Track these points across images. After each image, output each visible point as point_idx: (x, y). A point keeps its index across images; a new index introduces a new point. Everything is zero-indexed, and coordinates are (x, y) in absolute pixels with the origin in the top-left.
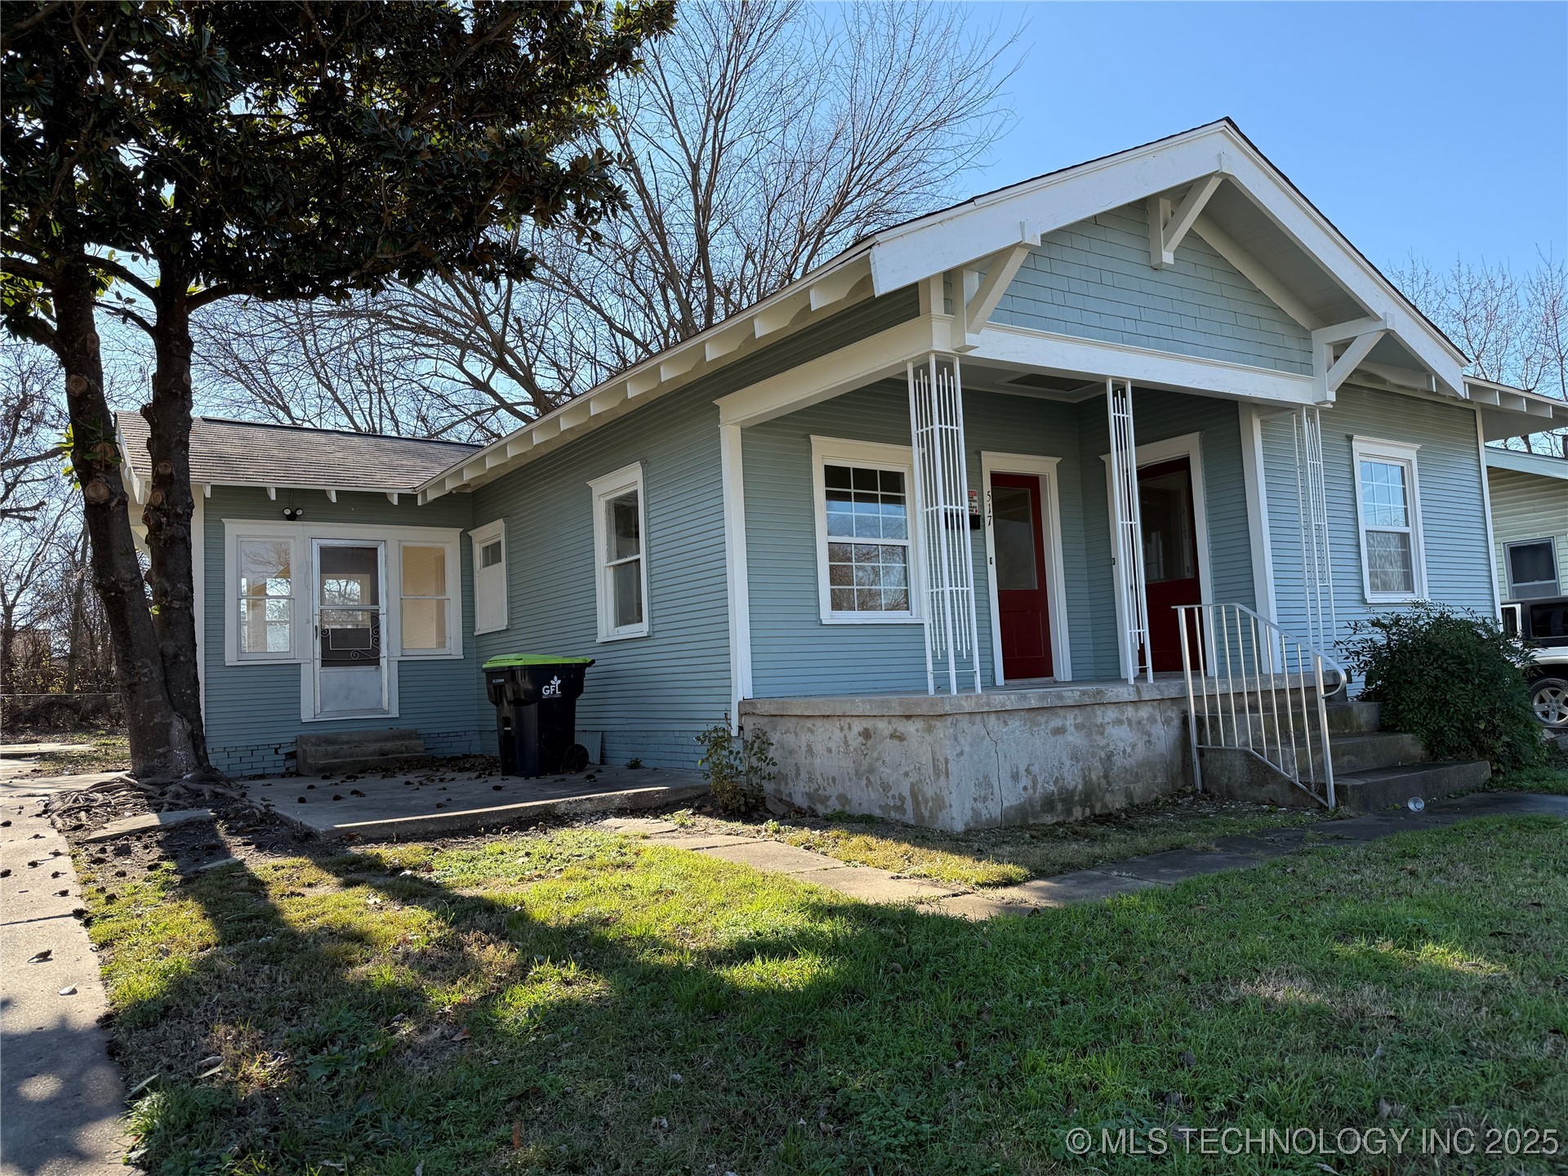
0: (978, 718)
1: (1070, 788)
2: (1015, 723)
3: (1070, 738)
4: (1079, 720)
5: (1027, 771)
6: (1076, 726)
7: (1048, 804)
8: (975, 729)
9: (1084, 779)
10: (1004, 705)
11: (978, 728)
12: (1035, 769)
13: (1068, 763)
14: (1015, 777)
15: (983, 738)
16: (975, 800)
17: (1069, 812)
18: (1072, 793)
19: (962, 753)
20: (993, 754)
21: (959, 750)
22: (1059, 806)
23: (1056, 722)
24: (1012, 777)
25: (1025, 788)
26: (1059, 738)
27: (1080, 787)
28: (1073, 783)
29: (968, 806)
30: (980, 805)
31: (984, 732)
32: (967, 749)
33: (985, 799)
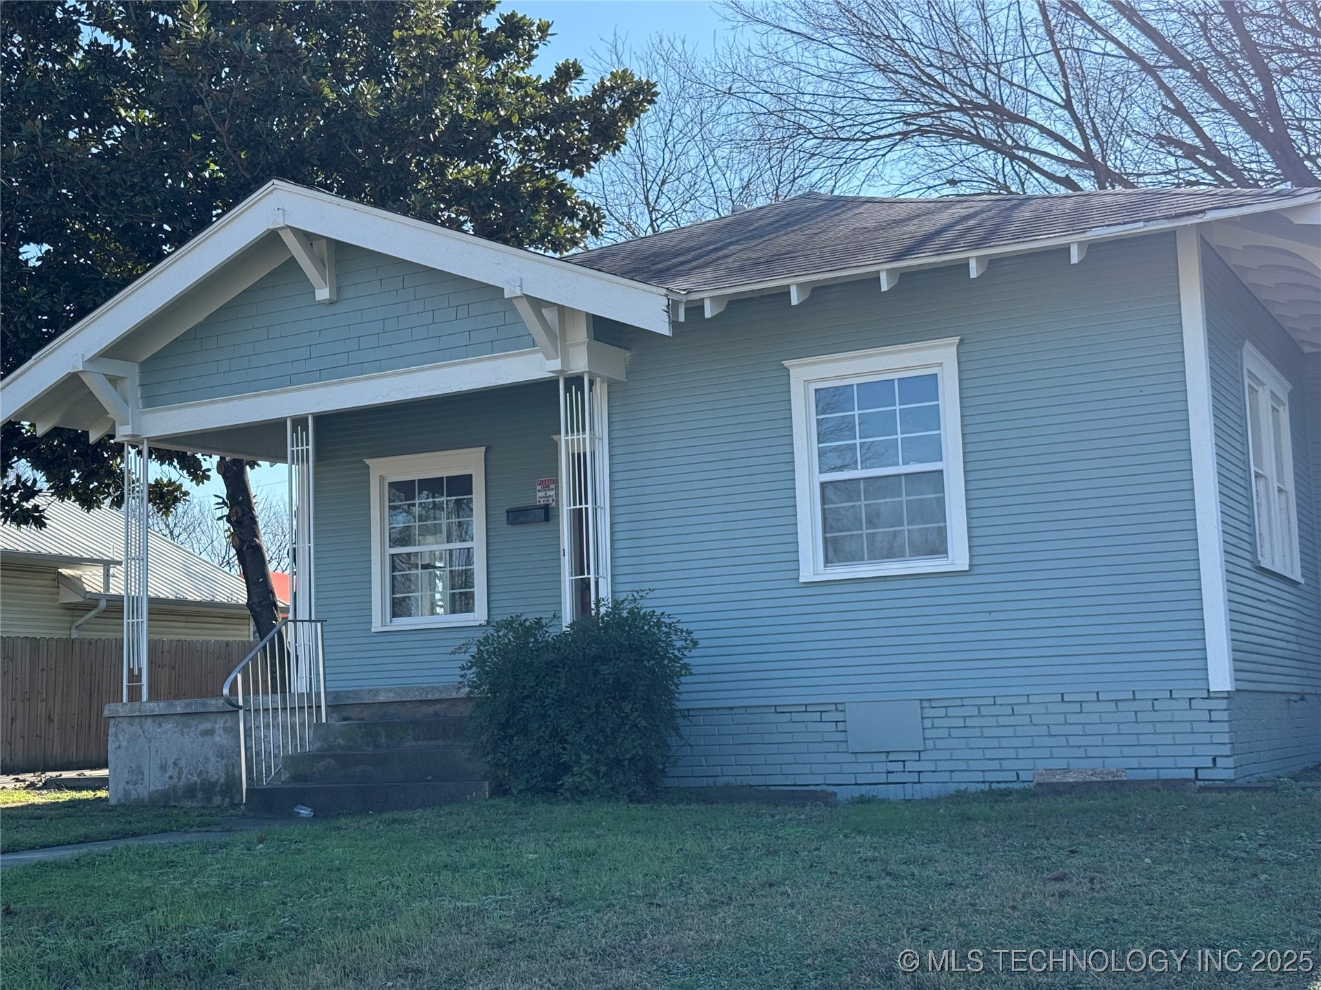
0: (137, 720)
1: (213, 780)
2: (168, 726)
3: (217, 739)
4: (229, 724)
5: (175, 764)
6: (225, 729)
7: (190, 791)
8: (133, 729)
9: (227, 774)
10: (153, 711)
11: (136, 729)
12: (182, 763)
13: (213, 760)
14: (163, 768)
15: (140, 736)
16: (127, 783)
17: (209, 800)
18: (214, 784)
19: (119, 747)
20: (146, 749)
21: (117, 744)
22: (200, 795)
23: (207, 725)
24: (161, 767)
25: (171, 777)
26: (208, 738)
27: (222, 780)
28: (216, 776)
29: (121, 787)
30: (130, 787)
31: (140, 732)
32: (124, 744)
33: (136, 783)
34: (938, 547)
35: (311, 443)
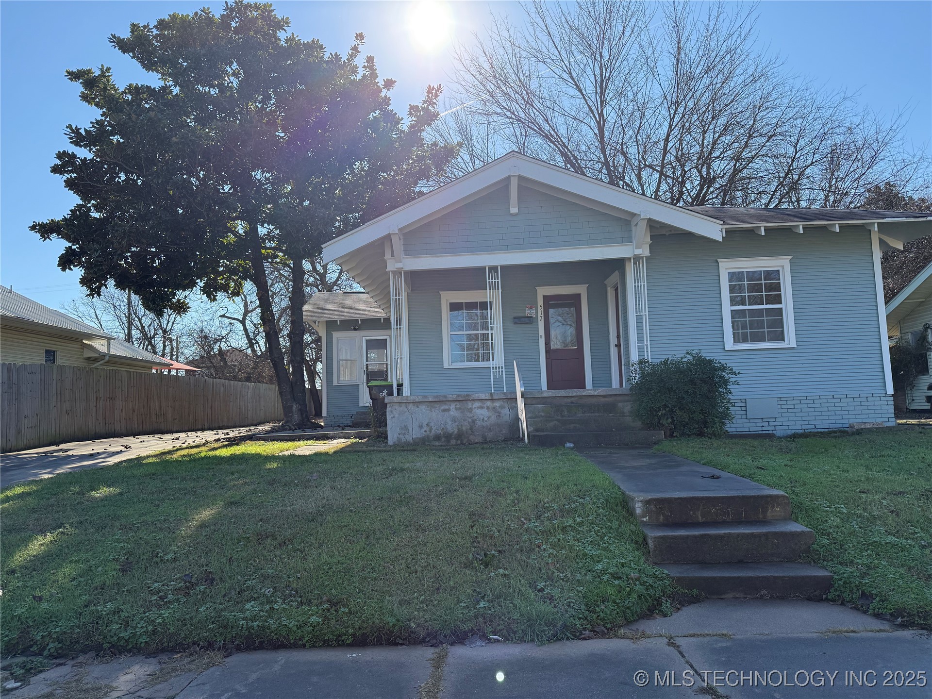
0: (403, 405)
1: (450, 432)
2: (423, 407)
3: (452, 413)
4: (458, 406)
5: (427, 425)
6: (456, 409)
7: (438, 438)
8: (401, 409)
9: (458, 429)
10: (415, 400)
11: (403, 408)
12: (432, 424)
13: (450, 423)
14: (421, 427)
15: (406, 412)
16: (399, 434)
17: (449, 441)
18: (451, 435)
19: (394, 417)
20: (410, 418)
21: (392, 416)
22: (443, 439)
23: (446, 407)
24: (419, 427)
25: (425, 431)
26: (446, 413)
27: (456, 432)
28: (452, 431)
29: (395, 436)
30: (401, 436)
31: (406, 410)
32: (397, 416)
33: (404, 434)
34: (781, 337)
35: (500, 278)
